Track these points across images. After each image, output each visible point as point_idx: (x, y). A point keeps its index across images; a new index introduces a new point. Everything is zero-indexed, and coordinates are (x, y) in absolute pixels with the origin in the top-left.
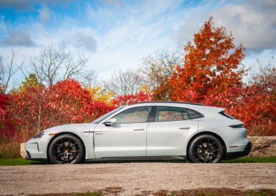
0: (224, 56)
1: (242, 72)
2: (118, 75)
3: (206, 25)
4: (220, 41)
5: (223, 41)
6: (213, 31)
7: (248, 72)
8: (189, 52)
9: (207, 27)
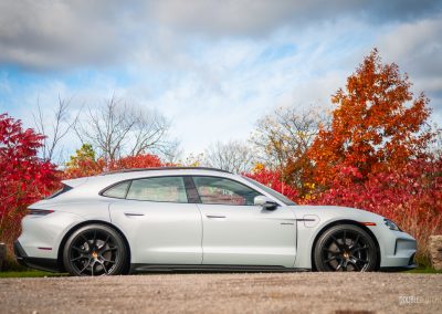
0: (397, 112)
1: (428, 137)
2: (216, 150)
3: (367, 62)
4: (390, 89)
5: (394, 87)
6: (378, 72)
7: (437, 137)
8: (340, 104)
9: (369, 65)
